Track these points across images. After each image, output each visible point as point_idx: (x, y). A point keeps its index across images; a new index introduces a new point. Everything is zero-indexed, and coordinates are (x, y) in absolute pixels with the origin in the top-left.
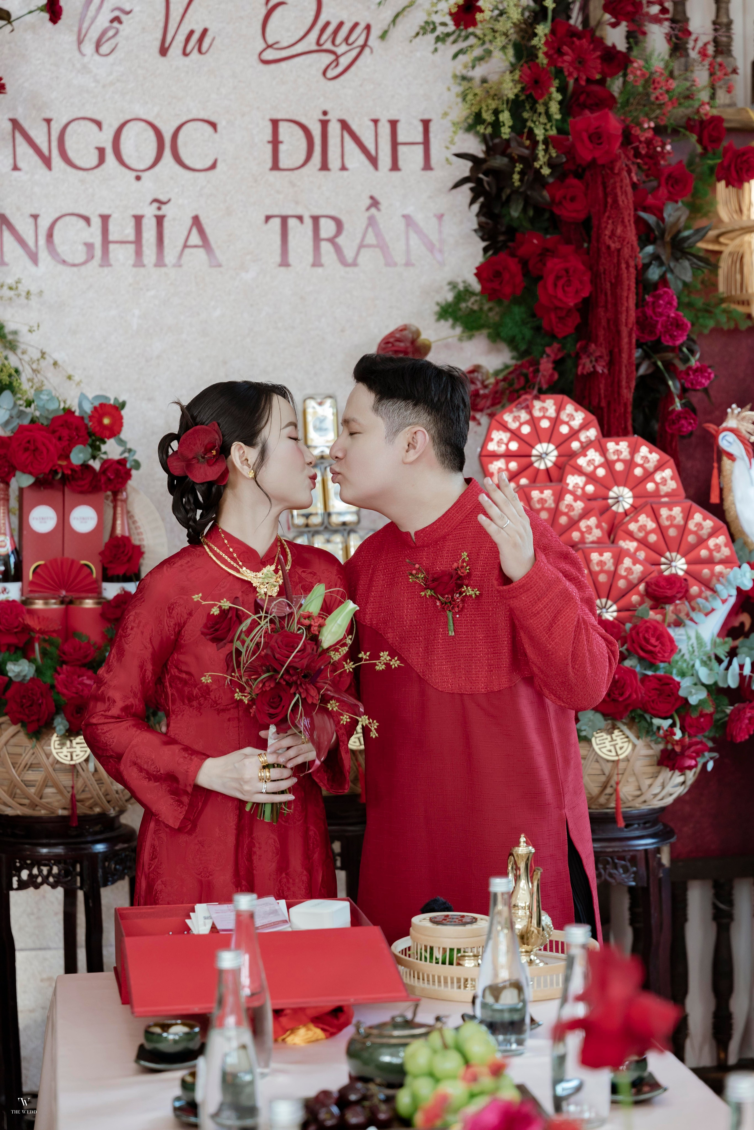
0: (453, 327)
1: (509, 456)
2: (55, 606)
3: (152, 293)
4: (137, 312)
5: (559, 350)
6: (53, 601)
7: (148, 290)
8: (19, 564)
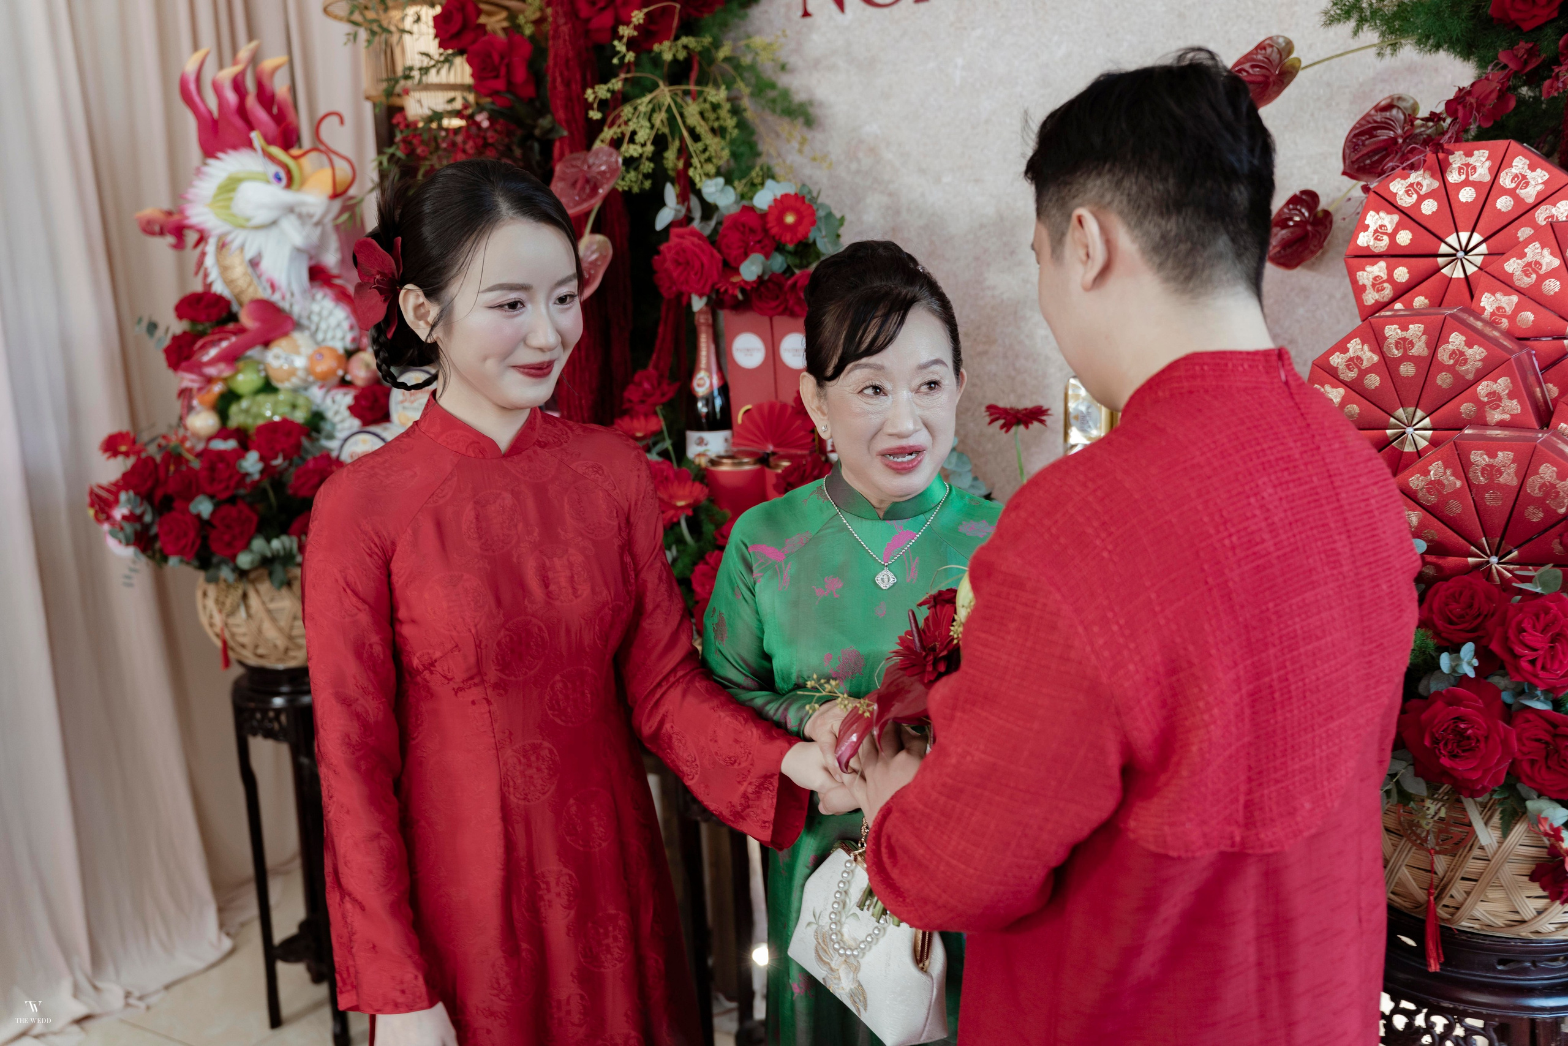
0: (1356, 33)
1: (1394, 255)
2: (747, 468)
3: (978, 32)
4: (960, 61)
5: (1532, 53)
6: (746, 460)
7: (973, 29)
8: (727, 408)
